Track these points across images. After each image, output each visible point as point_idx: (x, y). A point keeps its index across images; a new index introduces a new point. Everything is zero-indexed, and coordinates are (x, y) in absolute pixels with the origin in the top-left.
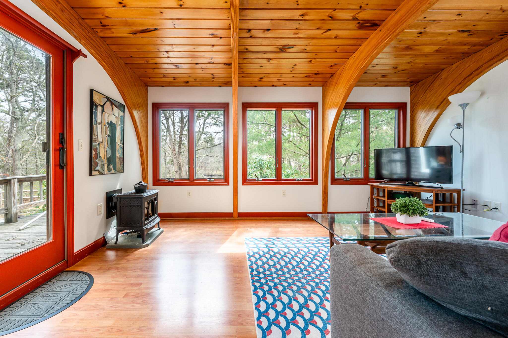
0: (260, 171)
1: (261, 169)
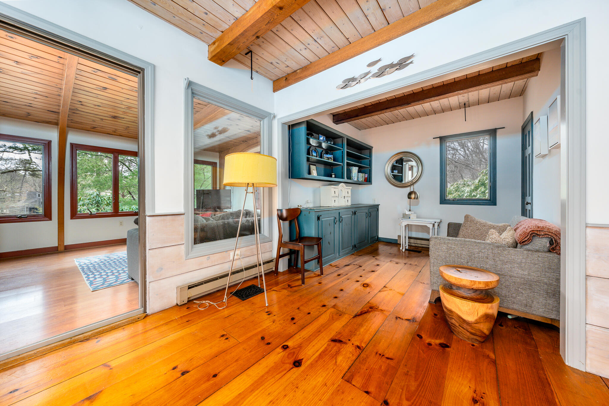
0: (96, 208)
1: (98, 206)
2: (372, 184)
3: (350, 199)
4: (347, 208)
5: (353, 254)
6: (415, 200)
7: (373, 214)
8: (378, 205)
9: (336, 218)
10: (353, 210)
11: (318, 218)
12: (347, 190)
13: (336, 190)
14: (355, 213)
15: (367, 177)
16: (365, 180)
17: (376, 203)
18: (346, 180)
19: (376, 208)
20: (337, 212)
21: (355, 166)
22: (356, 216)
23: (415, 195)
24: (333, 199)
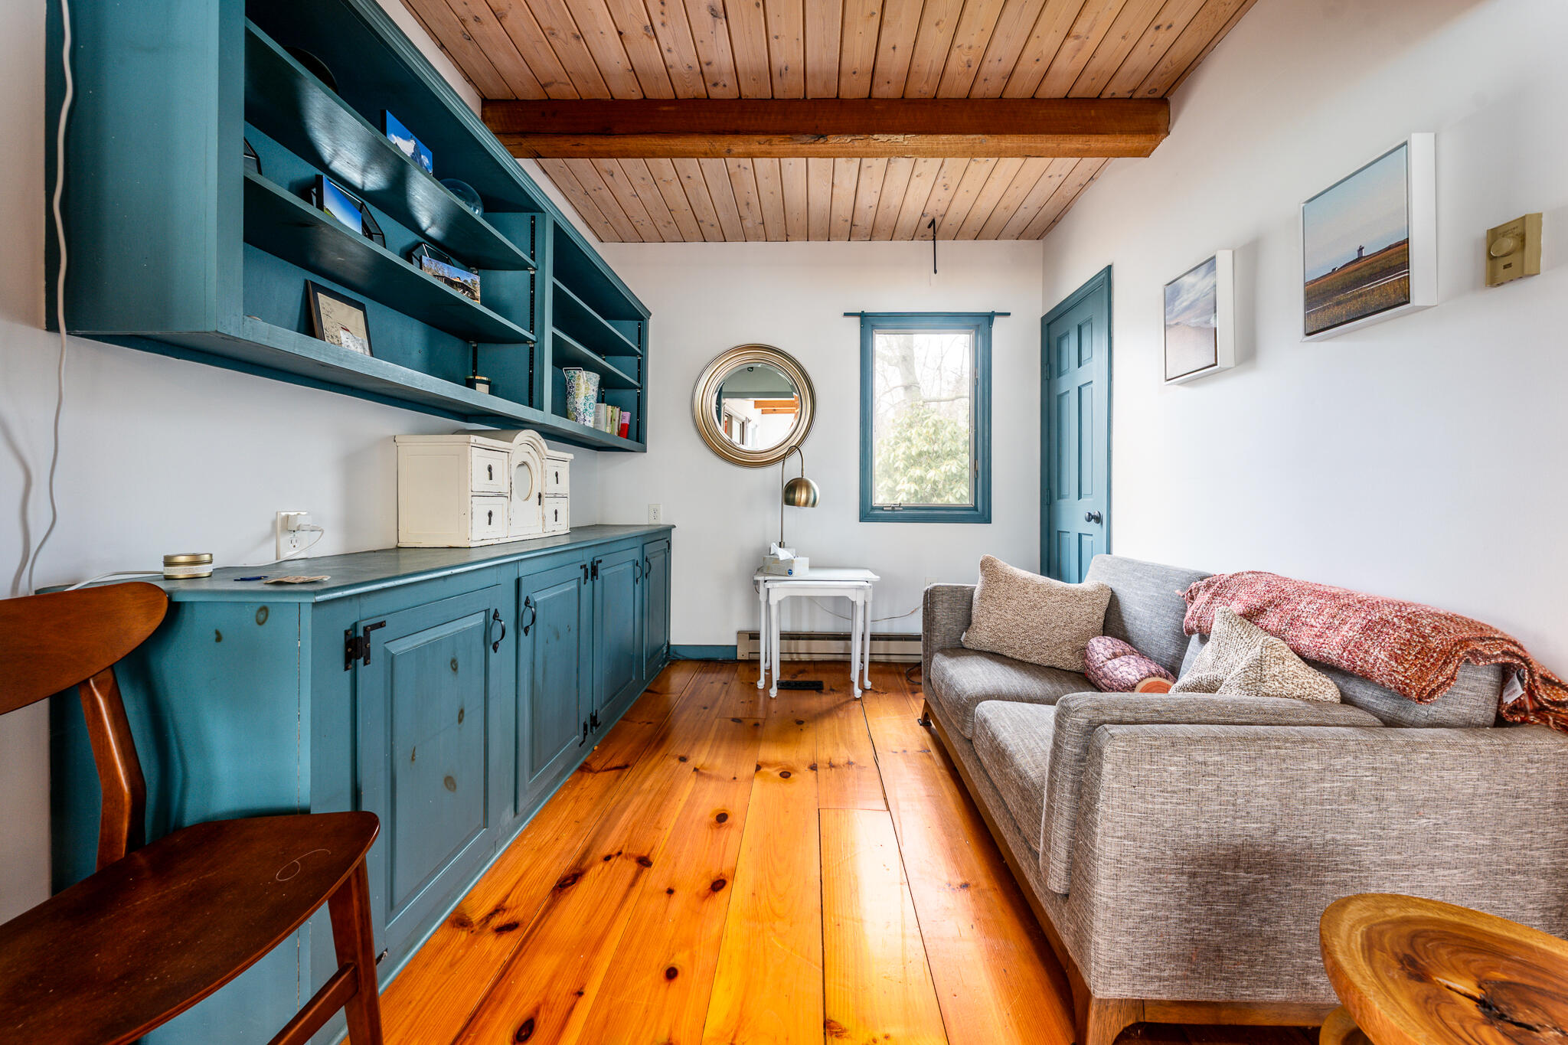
2: (644, 450)
3: (563, 506)
4: (553, 553)
5: (585, 768)
6: (809, 509)
7: (657, 562)
8: (668, 530)
9: (496, 616)
10: (587, 558)
11: (355, 648)
12: (551, 467)
13: (498, 461)
14: (592, 571)
15: (627, 421)
16: (620, 434)
17: (663, 521)
18: (546, 416)
19: (661, 537)
20: (508, 578)
21: (588, 365)
22: (598, 582)
23: (808, 493)
24: (481, 507)
